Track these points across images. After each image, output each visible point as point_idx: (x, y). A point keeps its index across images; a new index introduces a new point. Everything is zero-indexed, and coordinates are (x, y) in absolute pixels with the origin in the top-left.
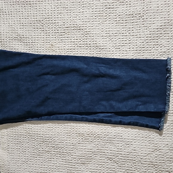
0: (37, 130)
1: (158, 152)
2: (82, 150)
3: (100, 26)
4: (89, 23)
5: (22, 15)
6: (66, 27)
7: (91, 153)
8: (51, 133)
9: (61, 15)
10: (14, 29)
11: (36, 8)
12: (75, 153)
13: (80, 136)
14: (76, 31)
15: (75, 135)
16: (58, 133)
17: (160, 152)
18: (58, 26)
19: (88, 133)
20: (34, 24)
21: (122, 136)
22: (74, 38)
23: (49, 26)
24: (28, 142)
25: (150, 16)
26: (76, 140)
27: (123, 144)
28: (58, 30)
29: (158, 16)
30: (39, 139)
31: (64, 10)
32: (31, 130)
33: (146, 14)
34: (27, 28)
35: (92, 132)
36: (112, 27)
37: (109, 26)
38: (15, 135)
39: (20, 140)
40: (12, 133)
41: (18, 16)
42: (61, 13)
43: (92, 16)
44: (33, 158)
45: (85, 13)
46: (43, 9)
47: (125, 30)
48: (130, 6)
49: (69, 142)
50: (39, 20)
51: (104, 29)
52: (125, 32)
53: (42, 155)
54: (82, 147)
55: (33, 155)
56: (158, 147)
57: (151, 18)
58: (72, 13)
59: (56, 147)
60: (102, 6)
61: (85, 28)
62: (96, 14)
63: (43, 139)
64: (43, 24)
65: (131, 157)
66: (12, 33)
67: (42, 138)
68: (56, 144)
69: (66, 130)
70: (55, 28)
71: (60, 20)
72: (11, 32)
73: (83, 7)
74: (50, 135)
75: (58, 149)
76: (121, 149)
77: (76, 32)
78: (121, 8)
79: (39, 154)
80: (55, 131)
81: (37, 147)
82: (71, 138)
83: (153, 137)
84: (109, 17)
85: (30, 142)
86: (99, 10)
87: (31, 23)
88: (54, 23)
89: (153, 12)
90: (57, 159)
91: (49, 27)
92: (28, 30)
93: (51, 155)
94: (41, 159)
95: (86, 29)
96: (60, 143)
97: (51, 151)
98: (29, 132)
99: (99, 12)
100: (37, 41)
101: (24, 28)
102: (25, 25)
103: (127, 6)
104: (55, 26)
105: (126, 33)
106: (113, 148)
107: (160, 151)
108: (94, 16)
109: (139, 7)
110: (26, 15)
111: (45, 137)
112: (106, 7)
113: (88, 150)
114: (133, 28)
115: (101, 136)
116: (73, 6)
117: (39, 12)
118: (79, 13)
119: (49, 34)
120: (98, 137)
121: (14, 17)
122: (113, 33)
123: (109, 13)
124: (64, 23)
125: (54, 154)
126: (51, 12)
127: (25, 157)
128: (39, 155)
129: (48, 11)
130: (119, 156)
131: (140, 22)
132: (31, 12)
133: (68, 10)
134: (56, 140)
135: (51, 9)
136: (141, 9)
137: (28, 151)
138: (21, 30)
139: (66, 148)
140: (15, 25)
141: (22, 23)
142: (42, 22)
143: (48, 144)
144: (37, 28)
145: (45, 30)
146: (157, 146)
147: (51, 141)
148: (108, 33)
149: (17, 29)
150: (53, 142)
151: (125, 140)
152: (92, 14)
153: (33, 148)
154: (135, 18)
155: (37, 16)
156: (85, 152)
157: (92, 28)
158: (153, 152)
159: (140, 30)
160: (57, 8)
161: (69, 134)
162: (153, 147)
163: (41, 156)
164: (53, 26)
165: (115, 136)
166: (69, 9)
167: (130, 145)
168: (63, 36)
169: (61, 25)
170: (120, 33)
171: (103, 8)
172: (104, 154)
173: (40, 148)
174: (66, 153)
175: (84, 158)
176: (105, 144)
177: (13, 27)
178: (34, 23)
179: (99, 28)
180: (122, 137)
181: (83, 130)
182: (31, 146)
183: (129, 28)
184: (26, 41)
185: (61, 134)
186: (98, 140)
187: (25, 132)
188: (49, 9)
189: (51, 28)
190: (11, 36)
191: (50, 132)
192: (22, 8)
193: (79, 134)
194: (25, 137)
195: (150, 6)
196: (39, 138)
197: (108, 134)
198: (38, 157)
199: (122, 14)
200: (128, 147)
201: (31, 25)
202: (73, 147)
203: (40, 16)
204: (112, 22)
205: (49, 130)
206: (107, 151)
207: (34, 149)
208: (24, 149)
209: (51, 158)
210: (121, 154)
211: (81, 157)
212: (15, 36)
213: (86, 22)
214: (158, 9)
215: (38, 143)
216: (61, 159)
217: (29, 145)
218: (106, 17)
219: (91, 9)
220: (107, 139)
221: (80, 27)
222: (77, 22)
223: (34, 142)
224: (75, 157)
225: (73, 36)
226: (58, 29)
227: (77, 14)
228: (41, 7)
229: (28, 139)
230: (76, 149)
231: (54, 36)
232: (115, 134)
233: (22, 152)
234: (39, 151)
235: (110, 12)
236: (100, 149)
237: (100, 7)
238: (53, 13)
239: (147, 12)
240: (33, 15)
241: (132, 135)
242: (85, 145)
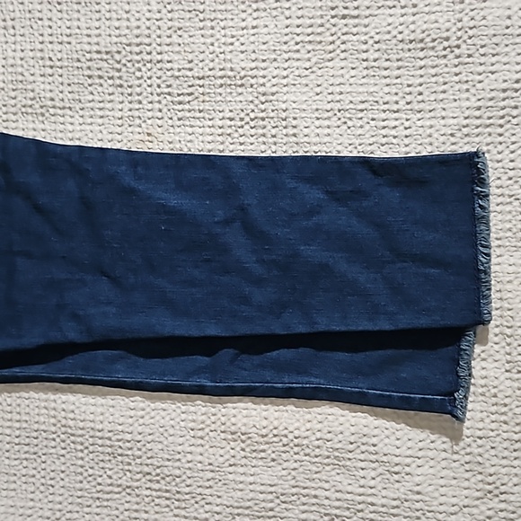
0: (92, 417)
1: (496, 500)
2: (241, 486)
3: (313, 76)
4: (275, 64)
5: (50, 31)
6: (197, 75)
7: (270, 497)
8: (140, 429)
9: (180, 36)
10: (20, 78)
11: (97, 7)
12: (219, 497)
13: (235, 441)
14: (229, 90)
15: (218, 438)
16: (161, 430)
17: (505, 501)
18: (169, 73)
19: (264, 430)
20: (89, 64)
21: (374, 445)
22: (221, 115)
23: (140, 70)
24: (63, 456)
25: (482, 47)
26: (222, 452)
27: (380, 470)
28: (169, 86)
29: (507, 49)
30: (100, 446)
31: (190, 18)
32: (72, 416)
33: (469, 41)
34: (65, 76)
35: (275, 428)
36: (352, 80)
37: (342, 76)
38: (18, 429)
39: (36, 448)
40: (9, 424)
41: (36, 35)
42: (180, 29)
43: (286, 43)
44: (78, 509)
45: (262, 31)
46: (120, 12)
47: (394, 91)
48: (415, 10)
49: (200, 458)
50: (108, 50)
51: (325, 85)
52: (395, 98)
53: (108, 500)
54: (242, 478)
55: (79, 497)
56: (498, 484)
57: (482, 55)
58: (218, 28)
59: (154, 474)
60: (320, 8)
61: (262, 81)
62: (298, 35)
63: (111, 447)
64: (119, 62)
65: (406, 515)
66: (14, 90)
67: (108, 442)
68: (156, 463)
69: (190, 418)
70: (159, 78)
71: (179, 52)
72: (11, 86)
73: (257, 10)
74: (135, 433)
75: (162, 482)
76: (371, 488)
77: (231, 93)
78: (383, 17)
79: (99, 495)
80: (152, 421)
81: (91, 471)
82: (207, 447)
83: (480, 450)
84: (343, 47)
85: (68, 456)
86: (309, 22)
87: (79, 61)
88: (158, 62)
89: (493, 32)
90: (157, 513)
91: (138, 74)
92: (70, 82)
93: (138, 499)
94: (105, 511)
95: (263, 85)
96: (169, 460)
97: (137, 488)
98: (64, 422)
99: (309, 30)
100: (100, 121)
101: (57, 76)
102: (59, 64)
103: (403, 11)
104: (159, 73)
105: (397, 103)
106: (345, 484)
107: (503, 497)
108: (293, 43)
109: (446, 17)
110: (64, 32)
111: (119, 440)
112: (333, 13)
113: (262, 488)
114: (421, 85)
115: (305, 442)
116: (223, 7)
117: (108, 23)
118: (243, 29)
119: (140, 98)
120: (295, 446)
121: (22, 38)
122: (352, 99)
123: (343, 34)
124: (191, 62)
125: (147, 497)
126: (148, 23)
127: (50, 505)
128: (98, 498)
129: (139, 20)
130: (367, 511)
131: (446, 66)
132: (79, 24)
133: (204, 20)
134: (156, 451)
135: (148, 15)
136: (453, 21)
137: (62, 483)
138: (47, 80)
139: (189, 478)
140: (25, 66)
141: (47, 56)
142: (117, 57)
143: (129, 464)
144: (100, 77)
145: (125, 84)
146: (494, 483)
147: (139, 453)
148: (338, 101)
149: (32, 78)
150: (144, 458)
151: (385, 459)
152: (286, 35)
153: (76, 474)
154: (432, 53)
155: (100, 35)
156: (251, 495)
157: (285, 82)
158: (478, 499)
159: (444, 92)
160: (169, 12)
161: (200, 433)
162: (481, 486)
163: (105, 504)
164: (155, 70)
165: (352, 443)
166: (208, 17)
167: (403, 475)
168: (187, 107)
169: (179, 70)
170: (377, 102)
171: (322, 17)
172: (314, 501)
173: (101, 476)
174: (187, 494)
175: (247, 512)
176: (317, 470)
177: (20, 70)
178: (91, 60)
179: (308, 82)
180: (375, 448)
181: (245, 420)
182: (72, 468)
183: (409, 86)
184: (62, 119)
185: (171, 431)
186: (295, 454)
187: (53, 421)
188: (142, 12)
189: (145, 78)
190: (13, 102)
191: (136, 425)
192: (49, 7)
193: (233, 433)
194: (51, 437)
195: (482, 13)
196: (100, 442)
197: (329, 436)
198: (94, 506)
199: (388, 37)
200: (397, 481)
201: (79, 64)
202: (210, 475)
203: (110, 36)
204: (352, 63)
205: (131, 417)
206: (327, 493)
207: (80, 478)
208: (48, 478)
209: (136, 511)
210: (373, 504)
211: (240, 511)
212: (24, 102)
213: (264, 61)
214: (508, 22)
215: (96, 460)
216: (171, 514)
217: (64, 464)
218: (331, 47)
219: (282, 17)
220: (327, 453)
221: (245, 76)
222: (234, 61)
223: (80, 455)
224: (218, 509)
225: (220, 106)
226: (168, 83)
227: (234, 33)
228: (115, 8)
229: (63, 445)
230: (223, 482)
231: (157, 106)
232: (352, 439)
233: (42, 488)
234: (100, 484)
235: (345, 30)
236: (302, 484)
237: (313, 12)
238: (153, 28)
239: (471, 33)
240: (85, 32)
241: (410, 444)
242: (253, 469)
